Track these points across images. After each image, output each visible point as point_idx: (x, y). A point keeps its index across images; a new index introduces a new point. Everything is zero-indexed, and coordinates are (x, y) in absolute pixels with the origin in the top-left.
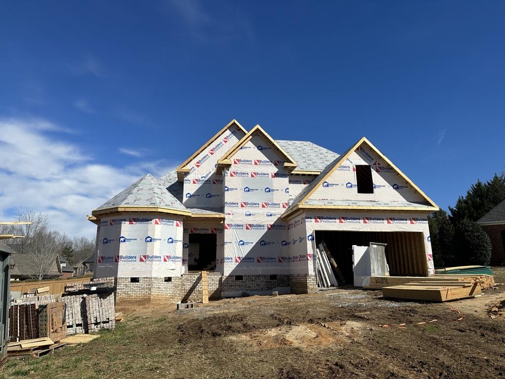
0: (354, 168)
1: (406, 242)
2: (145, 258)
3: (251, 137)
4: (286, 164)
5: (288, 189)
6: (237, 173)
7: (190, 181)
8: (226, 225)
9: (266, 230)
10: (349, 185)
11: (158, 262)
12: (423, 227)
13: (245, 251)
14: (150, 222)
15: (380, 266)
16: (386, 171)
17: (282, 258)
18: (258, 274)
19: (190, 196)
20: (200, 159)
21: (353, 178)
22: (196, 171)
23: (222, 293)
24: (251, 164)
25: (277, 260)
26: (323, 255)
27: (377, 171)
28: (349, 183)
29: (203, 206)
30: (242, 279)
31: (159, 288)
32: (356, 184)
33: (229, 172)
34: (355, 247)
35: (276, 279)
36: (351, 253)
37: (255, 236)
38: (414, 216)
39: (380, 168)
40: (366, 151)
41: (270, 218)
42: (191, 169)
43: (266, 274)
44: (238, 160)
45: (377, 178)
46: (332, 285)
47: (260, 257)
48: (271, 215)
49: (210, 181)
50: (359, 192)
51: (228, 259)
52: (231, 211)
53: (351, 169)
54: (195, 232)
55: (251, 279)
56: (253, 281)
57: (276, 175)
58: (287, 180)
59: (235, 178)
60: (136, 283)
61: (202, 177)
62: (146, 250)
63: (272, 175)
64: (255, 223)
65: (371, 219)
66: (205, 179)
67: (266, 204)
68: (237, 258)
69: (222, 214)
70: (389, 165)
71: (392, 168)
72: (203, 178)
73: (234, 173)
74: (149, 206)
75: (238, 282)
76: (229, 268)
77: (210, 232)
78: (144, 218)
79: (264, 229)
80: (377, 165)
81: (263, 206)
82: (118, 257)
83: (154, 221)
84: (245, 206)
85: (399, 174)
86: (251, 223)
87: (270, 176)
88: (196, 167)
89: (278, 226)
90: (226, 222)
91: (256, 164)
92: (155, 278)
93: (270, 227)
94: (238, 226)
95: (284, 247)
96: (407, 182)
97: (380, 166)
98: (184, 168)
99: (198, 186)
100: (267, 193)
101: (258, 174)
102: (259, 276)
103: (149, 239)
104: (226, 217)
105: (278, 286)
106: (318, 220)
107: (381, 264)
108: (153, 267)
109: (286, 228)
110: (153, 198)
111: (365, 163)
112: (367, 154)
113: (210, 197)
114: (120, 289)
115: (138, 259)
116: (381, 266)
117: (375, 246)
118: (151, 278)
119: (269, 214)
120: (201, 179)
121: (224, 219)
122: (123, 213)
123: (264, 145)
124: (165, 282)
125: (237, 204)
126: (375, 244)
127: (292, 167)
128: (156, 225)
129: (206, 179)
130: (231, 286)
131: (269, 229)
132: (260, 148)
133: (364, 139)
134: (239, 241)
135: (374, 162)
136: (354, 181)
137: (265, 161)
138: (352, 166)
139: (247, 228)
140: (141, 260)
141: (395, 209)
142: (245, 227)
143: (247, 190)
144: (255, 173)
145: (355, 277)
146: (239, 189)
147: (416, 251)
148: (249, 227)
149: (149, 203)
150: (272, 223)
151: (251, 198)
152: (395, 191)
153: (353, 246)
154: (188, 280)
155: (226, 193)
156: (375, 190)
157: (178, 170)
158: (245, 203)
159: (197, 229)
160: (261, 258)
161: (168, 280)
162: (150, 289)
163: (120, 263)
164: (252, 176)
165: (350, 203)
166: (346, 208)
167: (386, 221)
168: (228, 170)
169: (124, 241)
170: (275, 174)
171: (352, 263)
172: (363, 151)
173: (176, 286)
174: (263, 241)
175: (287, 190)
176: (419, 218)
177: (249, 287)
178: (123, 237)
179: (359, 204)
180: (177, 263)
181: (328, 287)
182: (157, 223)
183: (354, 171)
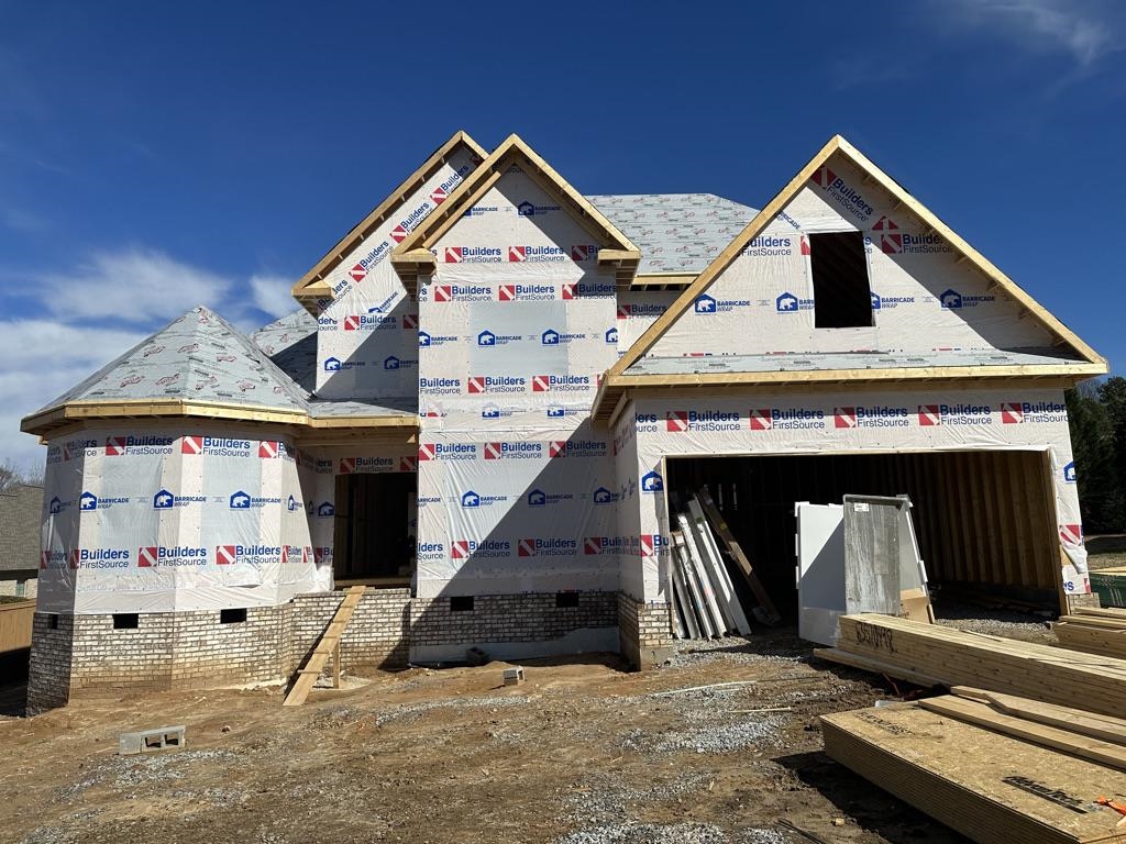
0: (804, 245)
1: (993, 482)
2: (153, 556)
3: (497, 175)
4: (605, 254)
5: (614, 330)
6: (456, 289)
7: (335, 322)
8: (423, 448)
9: (546, 459)
10: (787, 302)
11: (194, 568)
12: (1049, 435)
13: (483, 524)
14: (168, 447)
15: (879, 578)
16: (915, 246)
17: (596, 541)
18: (520, 591)
19: (338, 367)
20: (365, 257)
21: (800, 277)
22: (353, 294)
23: (412, 650)
24: (499, 260)
25: (580, 547)
26: (704, 535)
27: (886, 249)
28: (787, 296)
29: (374, 393)
30: (471, 609)
31: (201, 643)
32: (812, 298)
33: (430, 289)
34: (804, 509)
35: (576, 603)
36: (792, 525)
37: (515, 479)
38: (1014, 396)
39: (896, 238)
40: (848, 185)
41: (558, 423)
42: (338, 289)
43: (543, 588)
44: (457, 250)
45: (884, 273)
46: (733, 632)
47: (527, 541)
48: (561, 413)
49: (394, 320)
50: (819, 324)
51: (430, 548)
52: (439, 405)
53: (796, 247)
54: (352, 470)
55: (499, 606)
56: (503, 612)
57: (579, 290)
58: (609, 304)
59: (452, 306)
60: (130, 631)
61: (371, 311)
62: (156, 532)
63: (565, 292)
64: (512, 439)
65: (862, 412)
66: (379, 315)
67: (545, 379)
68: (456, 545)
69: (411, 415)
70: (928, 227)
71: (938, 238)
72: (375, 313)
73: (447, 289)
74: (160, 400)
75: (459, 618)
76: (434, 576)
77: (396, 468)
78: (150, 436)
79: (539, 456)
80: (886, 231)
81: (537, 387)
82: (77, 552)
83: (177, 444)
84: (481, 389)
85: (961, 255)
86: (499, 440)
87: (558, 294)
88: (351, 281)
89: (583, 445)
90: (423, 441)
91: (513, 258)
92: (187, 615)
93: (558, 449)
94: (461, 448)
95: (601, 507)
96: (993, 282)
97: (894, 232)
98: (315, 285)
99: (360, 336)
100: (548, 347)
101: (519, 289)
102: (522, 597)
103: (163, 499)
104: (422, 422)
105: (580, 627)
106: (679, 423)
107: (886, 571)
108: (178, 584)
109: (609, 449)
110: (182, 376)
111: (845, 226)
112: (851, 194)
113: (397, 366)
114: (85, 649)
115: (134, 559)
116: (884, 576)
117: (864, 507)
118: (172, 615)
119: (556, 409)
120: (369, 316)
121: (415, 430)
122: (86, 423)
123: (538, 200)
124: (225, 626)
125: (458, 383)
126: (863, 501)
127: (625, 262)
128: (186, 457)
129: (385, 315)
130: (437, 628)
131: (555, 455)
132: (527, 209)
133: (840, 142)
134: (462, 495)
135: (873, 220)
136: (806, 289)
137: (541, 250)
138: (798, 239)
139: (489, 455)
140: (143, 562)
141: (944, 375)
142: (480, 453)
143: (489, 339)
144: (511, 288)
145: (803, 609)
146: (460, 338)
147: (1026, 511)
148: (494, 451)
149: (162, 388)
150: (565, 438)
151: (497, 363)
152: (949, 312)
153: (797, 504)
154: (309, 614)
155: (423, 351)
156: (877, 314)
157: (296, 290)
158: (480, 380)
159: (360, 461)
160: (530, 543)
161: (233, 616)
162: (169, 647)
163: (82, 573)
164: (503, 297)
165: (788, 361)
166: (770, 379)
167: (917, 416)
168: (429, 283)
169: (93, 506)
170: (575, 288)
171: (794, 561)
172: (836, 182)
173: (261, 635)
174: (537, 492)
175: (611, 336)
176: (1034, 403)
177: (492, 630)
178: (88, 495)
179: (819, 364)
180: (265, 565)
181: (716, 636)
182: (187, 449)
183: (804, 253)
